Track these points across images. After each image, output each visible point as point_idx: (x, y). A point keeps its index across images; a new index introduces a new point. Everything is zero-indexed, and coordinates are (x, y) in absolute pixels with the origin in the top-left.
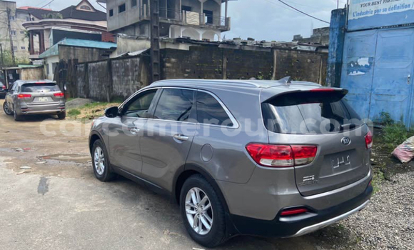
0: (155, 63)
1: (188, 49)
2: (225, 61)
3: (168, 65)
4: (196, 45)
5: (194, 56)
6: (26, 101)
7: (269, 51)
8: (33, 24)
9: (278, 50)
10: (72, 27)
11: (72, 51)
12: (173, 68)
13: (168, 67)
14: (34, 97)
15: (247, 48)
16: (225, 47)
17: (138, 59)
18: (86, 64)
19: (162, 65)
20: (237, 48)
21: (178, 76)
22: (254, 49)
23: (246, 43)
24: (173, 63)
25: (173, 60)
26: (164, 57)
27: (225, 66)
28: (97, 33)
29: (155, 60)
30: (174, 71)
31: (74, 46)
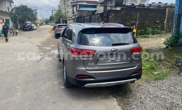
0: (105, 16)
1: (120, 10)
2: (138, 14)
3: (110, 17)
4: (125, 8)
5: (123, 13)
6: (58, 31)
7: (164, 8)
8: (74, 2)
9: (169, 8)
10: (87, 3)
11: (82, 12)
12: (112, 18)
13: (110, 18)
14: (61, 30)
15: (151, 7)
16: (139, 7)
17: (99, 15)
18: (84, 17)
19: (108, 17)
20: (146, 8)
21: (114, 22)
22: (155, 8)
23: (152, 5)
24: (112, 16)
25: (113, 15)
26: (109, 13)
27: (138, 16)
28: (95, 4)
29: (105, 15)
30: (113, 19)
31: (83, 11)
